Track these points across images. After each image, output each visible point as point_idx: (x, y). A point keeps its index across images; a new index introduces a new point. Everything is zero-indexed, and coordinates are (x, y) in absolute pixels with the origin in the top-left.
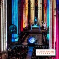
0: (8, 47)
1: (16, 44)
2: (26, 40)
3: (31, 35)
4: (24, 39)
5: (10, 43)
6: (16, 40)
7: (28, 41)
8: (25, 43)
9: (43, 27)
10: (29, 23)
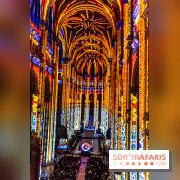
0: (55, 157)
1: (65, 153)
2: (78, 147)
3: (84, 140)
4: (76, 145)
5: (58, 151)
6: (65, 147)
7: (80, 149)
8: (77, 152)
9: (99, 130)
10: (82, 124)
